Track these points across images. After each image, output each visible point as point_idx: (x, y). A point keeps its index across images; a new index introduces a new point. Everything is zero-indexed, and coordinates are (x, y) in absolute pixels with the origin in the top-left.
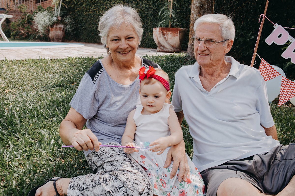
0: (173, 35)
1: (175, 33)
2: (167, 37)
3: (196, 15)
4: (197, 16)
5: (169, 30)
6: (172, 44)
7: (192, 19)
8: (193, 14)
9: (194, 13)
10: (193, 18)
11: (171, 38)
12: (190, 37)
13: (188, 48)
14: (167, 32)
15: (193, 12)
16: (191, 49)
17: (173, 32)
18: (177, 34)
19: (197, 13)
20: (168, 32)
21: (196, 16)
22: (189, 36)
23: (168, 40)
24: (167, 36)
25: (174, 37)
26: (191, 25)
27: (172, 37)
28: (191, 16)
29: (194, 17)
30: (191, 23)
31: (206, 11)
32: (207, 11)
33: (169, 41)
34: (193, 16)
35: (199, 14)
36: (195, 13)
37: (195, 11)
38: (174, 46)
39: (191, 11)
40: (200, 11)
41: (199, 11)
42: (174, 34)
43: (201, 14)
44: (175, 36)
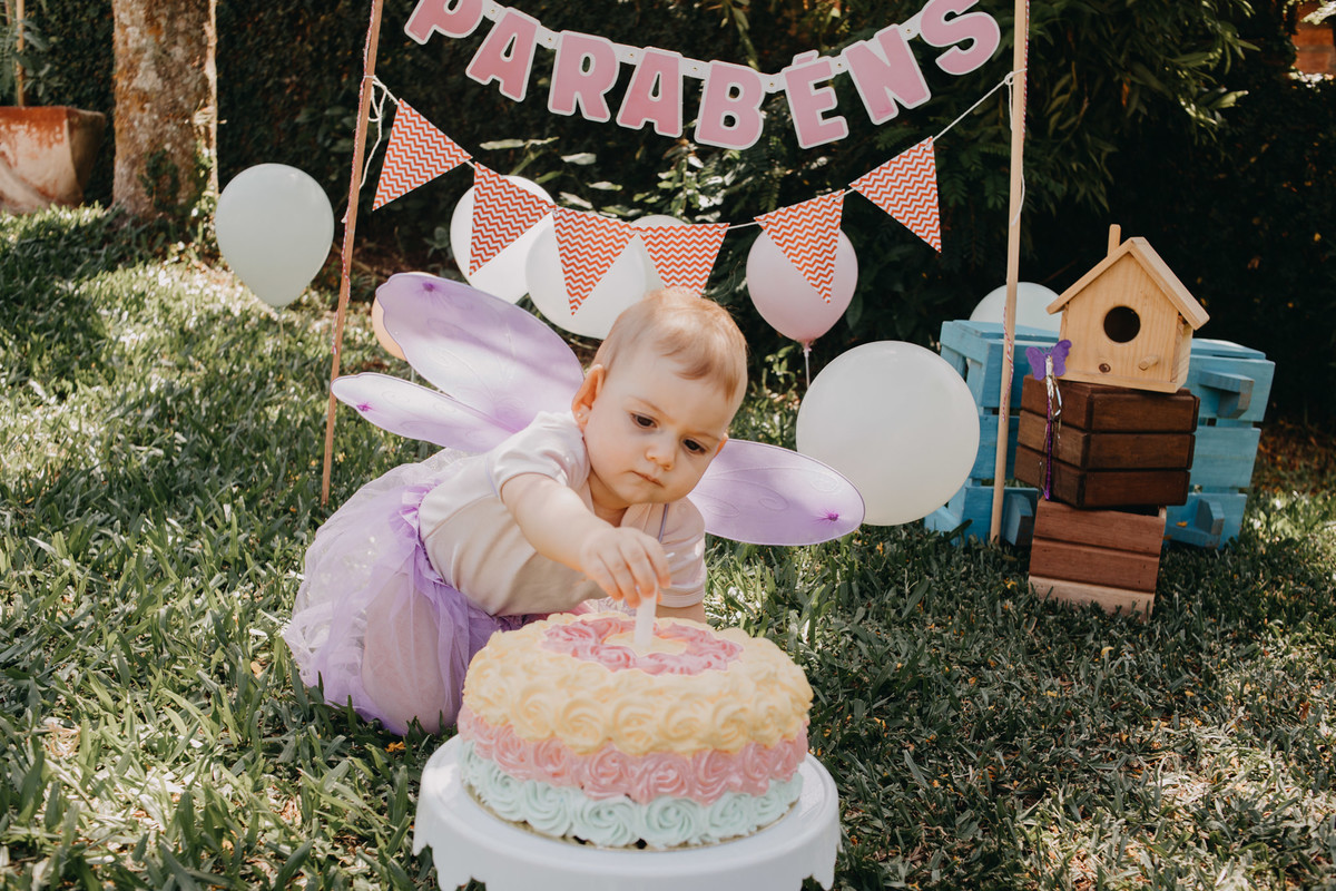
0: (40, 140)
1: (51, 129)
2: (13, 148)
3: (138, 30)
4: (141, 33)
5: (20, 118)
6: (39, 183)
7: (119, 48)
8: (126, 26)
9: (128, 22)
10: (126, 43)
11: (33, 157)
12: (121, 131)
13: (117, 180)
14: (8, 128)
15: (122, 15)
16: (129, 181)
17: (38, 126)
18: (61, 132)
19: (142, 22)
20: (13, 127)
21: (137, 35)
22: (117, 127)
23: (16, 164)
24: (9, 143)
25: (45, 148)
26: (121, 73)
27: (36, 149)
28: (118, 35)
29: (130, 41)
30: (119, 68)
31: (180, 13)
32: (187, 11)
33: (25, 166)
34: (127, 37)
35: (152, 24)
36: (133, 23)
37: (132, 13)
38: (51, 191)
39: (116, 13)
40: (155, 13)
41: (149, 10)
42: (45, 134)
43: (159, 25)
44: (50, 145)
